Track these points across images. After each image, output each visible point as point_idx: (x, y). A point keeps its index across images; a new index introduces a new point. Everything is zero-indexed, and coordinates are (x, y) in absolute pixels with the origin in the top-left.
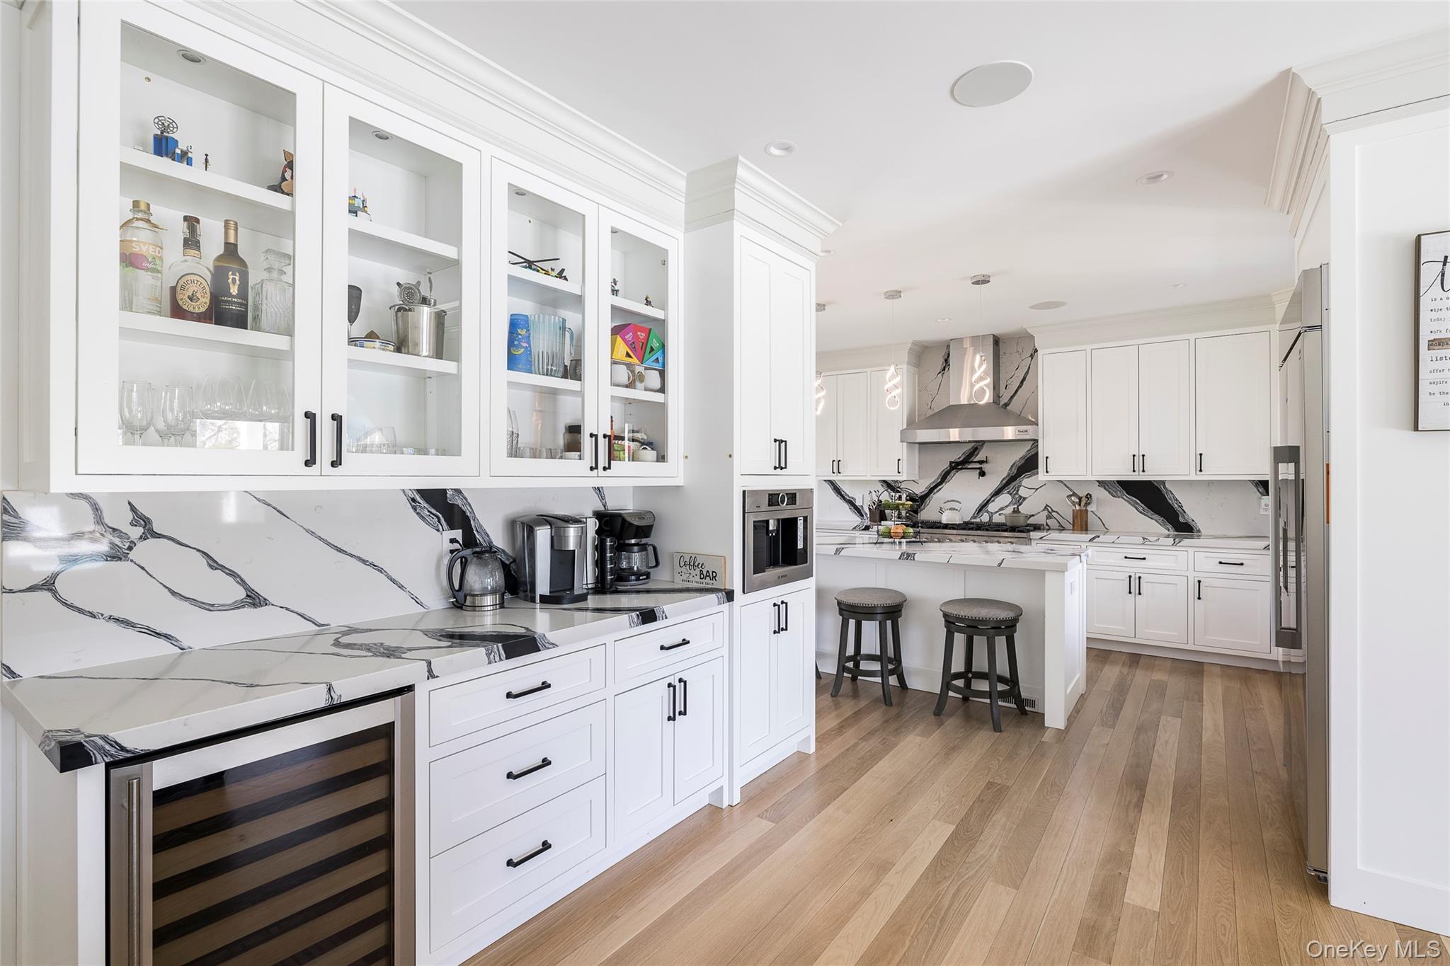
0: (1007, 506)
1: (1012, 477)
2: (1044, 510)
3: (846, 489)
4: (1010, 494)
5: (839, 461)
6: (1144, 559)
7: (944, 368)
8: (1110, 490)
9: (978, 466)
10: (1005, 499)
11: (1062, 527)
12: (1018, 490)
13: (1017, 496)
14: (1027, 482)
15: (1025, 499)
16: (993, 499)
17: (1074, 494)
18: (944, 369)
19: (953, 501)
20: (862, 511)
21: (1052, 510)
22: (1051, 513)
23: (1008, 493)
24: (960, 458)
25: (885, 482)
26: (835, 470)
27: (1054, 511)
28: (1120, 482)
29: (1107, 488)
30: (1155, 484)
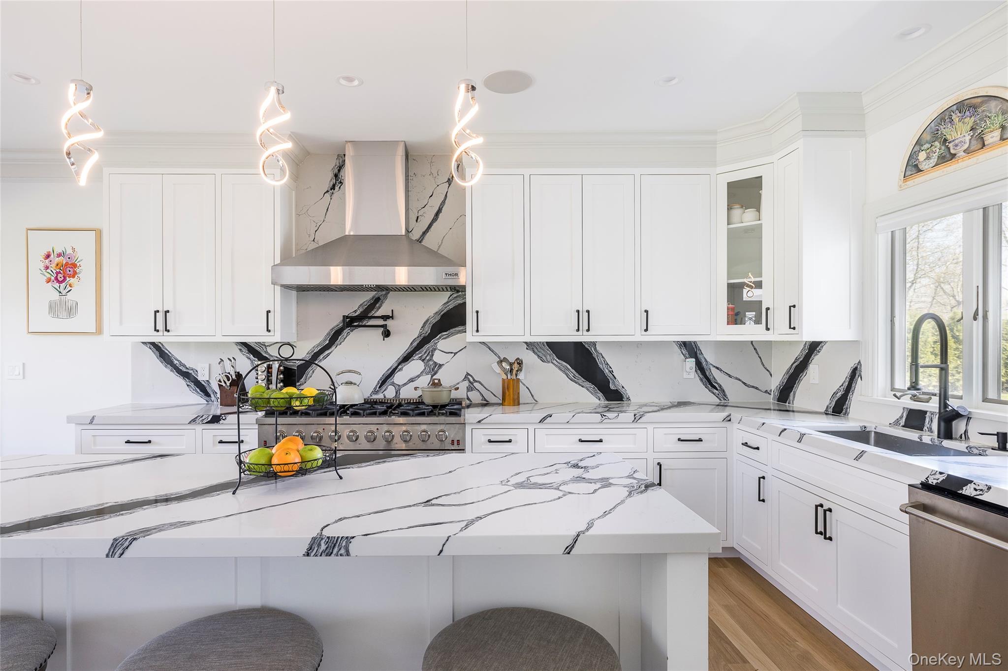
0: (418, 376)
1: (424, 338)
2: (464, 380)
3: (178, 355)
4: (423, 360)
5: (168, 311)
6: (601, 441)
7: (334, 186)
8: (539, 353)
9: (381, 322)
10: (415, 366)
11: (485, 400)
12: (433, 355)
13: (431, 363)
14: (445, 343)
15: (441, 366)
16: (400, 367)
17: (505, 360)
18: (333, 188)
19: (350, 371)
20: (208, 389)
21: (474, 380)
22: (472, 383)
23: (420, 358)
24: (355, 311)
25: (245, 344)
26: (160, 326)
27: (477, 381)
28: (550, 345)
29: (536, 351)
30: (586, 346)
